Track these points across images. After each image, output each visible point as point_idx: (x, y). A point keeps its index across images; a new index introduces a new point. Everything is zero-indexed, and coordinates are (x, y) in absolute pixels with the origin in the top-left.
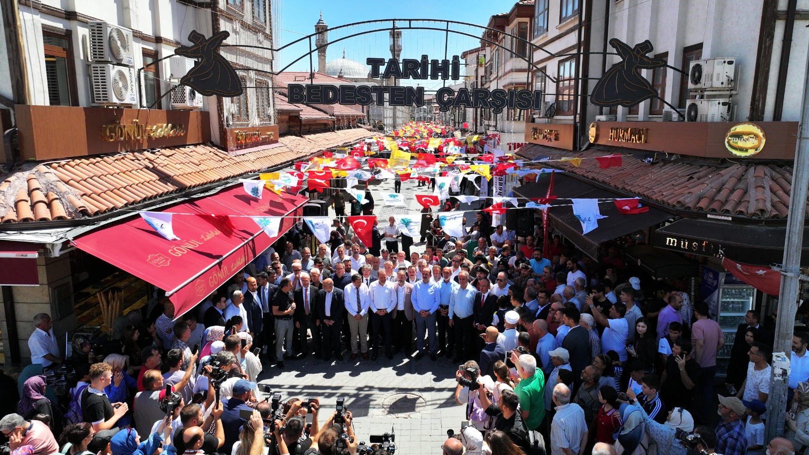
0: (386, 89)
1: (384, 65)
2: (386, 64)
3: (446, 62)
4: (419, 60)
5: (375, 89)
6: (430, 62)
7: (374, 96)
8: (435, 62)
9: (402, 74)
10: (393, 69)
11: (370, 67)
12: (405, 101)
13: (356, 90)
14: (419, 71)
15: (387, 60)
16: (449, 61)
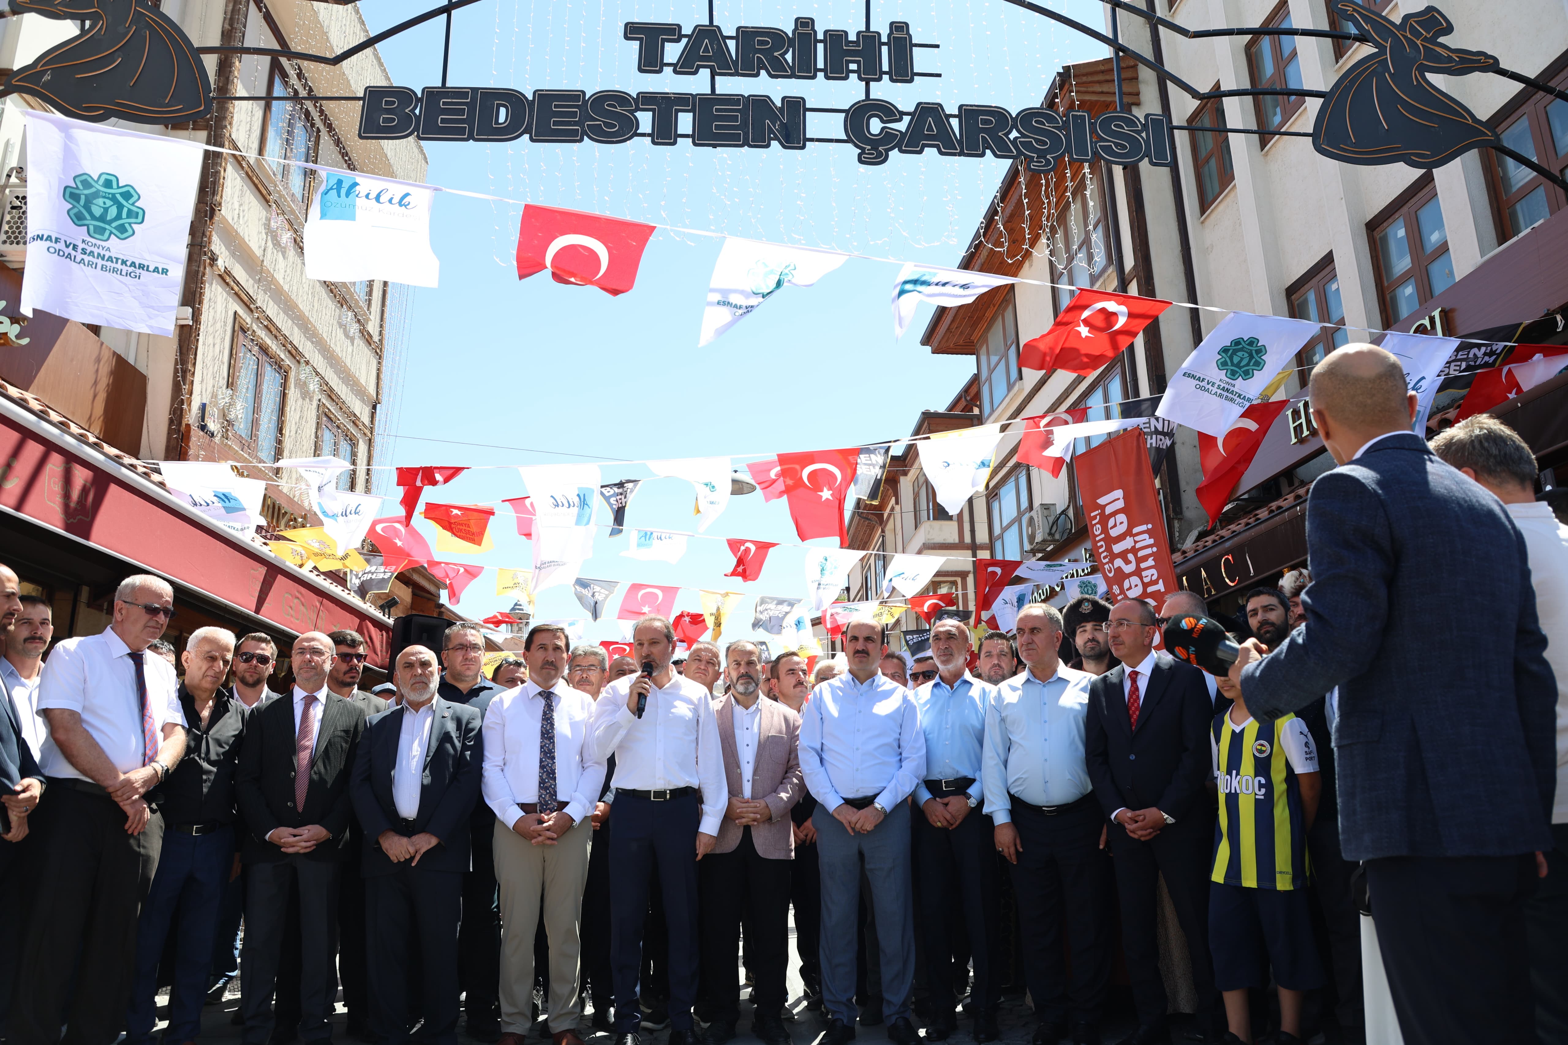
0: (683, 101)
1: (678, 41)
2: (684, 41)
3: (869, 38)
4: (789, 29)
5: (647, 100)
6: (820, 36)
7: (645, 120)
8: (835, 38)
9: (735, 63)
10: (706, 50)
11: (636, 45)
12: (746, 134)
13: (585, 102)
14: (789, 57)
15: (687, 30)
16: (879, 34)
